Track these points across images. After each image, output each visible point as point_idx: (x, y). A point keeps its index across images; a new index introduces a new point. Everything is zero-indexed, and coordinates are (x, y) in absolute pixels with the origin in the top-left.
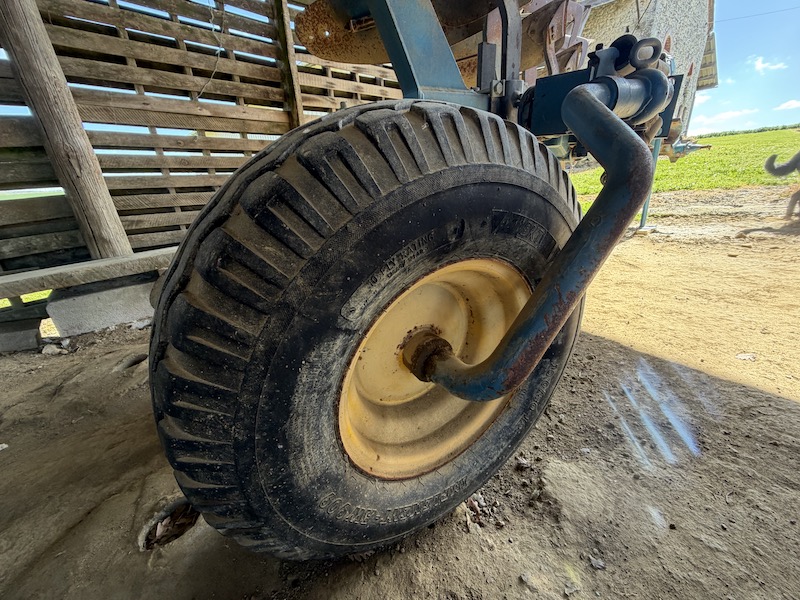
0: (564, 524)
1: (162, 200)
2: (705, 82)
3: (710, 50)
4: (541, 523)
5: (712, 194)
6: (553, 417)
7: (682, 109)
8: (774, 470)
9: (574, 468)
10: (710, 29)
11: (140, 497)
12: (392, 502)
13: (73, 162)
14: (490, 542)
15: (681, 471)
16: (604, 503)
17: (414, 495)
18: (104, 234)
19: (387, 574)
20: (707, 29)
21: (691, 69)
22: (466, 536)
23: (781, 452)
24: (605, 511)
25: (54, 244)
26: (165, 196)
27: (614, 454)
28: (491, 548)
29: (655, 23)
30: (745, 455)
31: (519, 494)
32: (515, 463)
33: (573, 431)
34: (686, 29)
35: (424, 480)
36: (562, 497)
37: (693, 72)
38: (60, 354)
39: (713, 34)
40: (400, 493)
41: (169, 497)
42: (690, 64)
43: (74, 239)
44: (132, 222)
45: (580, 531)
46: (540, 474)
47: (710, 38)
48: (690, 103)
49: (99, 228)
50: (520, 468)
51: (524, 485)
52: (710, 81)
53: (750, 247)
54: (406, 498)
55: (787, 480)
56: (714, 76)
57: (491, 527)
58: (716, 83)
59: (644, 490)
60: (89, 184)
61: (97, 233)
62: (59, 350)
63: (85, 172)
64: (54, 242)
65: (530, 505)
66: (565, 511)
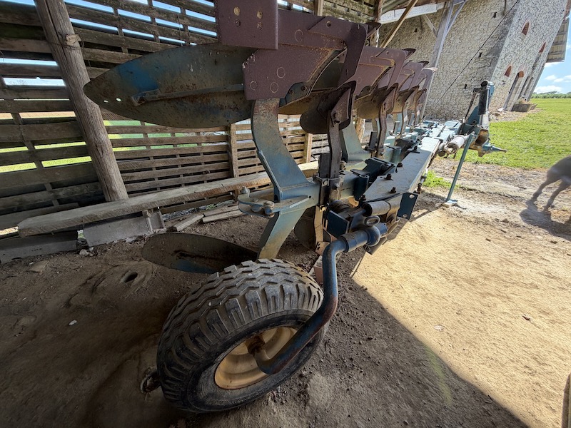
0: (308, 407)
1: (146, 163)
2: (555, 56)
3: (563, 32)
4: (299, 404)
5: (512, 172)
6: (328, 349)
7: (530, 79)
8: (409, 396)
9: (324, 380)
10: (567, 15)
11: (139, 364)
12: (235, 397)
13: (99, 149)
14: (275, 410)
15: (369, 390)
16: (328, 400)
17: (244, 394)
18: (113, 188)
19: (232, 418)
20: (563, 15)
21: (543, 47)
22: (266, 407)
23: (419, 387)
24: (327, 404)
25: (85, 190)
26: (147, 161)
27: (346, 375)
28: (275, 413)
29: (518, 12)
30: (402, 386)
31: (296, 389)
32: (300, 373)
33: (333, 359)
34: (544, 16)
35: (249, 387)
36: (312, 395)
37: (545, 50)
38: (89, 256)
39: (568, 19)
40: (238, 393)
41: (151, 368)
42: (543, 43)
43: (96, 187)
44: (128, 177)
45: (312, 412)
46: (308, 381)
47: (566, 22)
48: (537, 74)
49: (111, 184)
50: (301, 376)
51: (300, 385)
52: (558, 56)
53: (505, 232)
54: (241, 395)
55: (411, 402)
56: (562, 52)
57: (279, 403)
58: (563, 58)
59: (349, 396)
60: (107, 161)
61: (109, 187)
62: (88, 253)
63: (105, 154)
64: (85, 189)
65: (299, 395)
66: (310, 402)
